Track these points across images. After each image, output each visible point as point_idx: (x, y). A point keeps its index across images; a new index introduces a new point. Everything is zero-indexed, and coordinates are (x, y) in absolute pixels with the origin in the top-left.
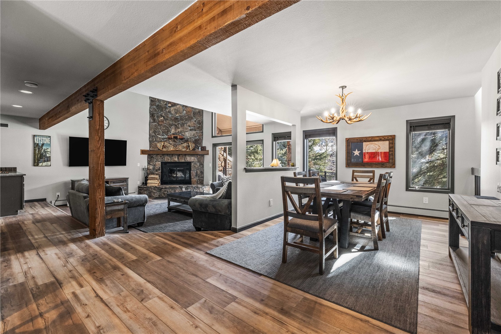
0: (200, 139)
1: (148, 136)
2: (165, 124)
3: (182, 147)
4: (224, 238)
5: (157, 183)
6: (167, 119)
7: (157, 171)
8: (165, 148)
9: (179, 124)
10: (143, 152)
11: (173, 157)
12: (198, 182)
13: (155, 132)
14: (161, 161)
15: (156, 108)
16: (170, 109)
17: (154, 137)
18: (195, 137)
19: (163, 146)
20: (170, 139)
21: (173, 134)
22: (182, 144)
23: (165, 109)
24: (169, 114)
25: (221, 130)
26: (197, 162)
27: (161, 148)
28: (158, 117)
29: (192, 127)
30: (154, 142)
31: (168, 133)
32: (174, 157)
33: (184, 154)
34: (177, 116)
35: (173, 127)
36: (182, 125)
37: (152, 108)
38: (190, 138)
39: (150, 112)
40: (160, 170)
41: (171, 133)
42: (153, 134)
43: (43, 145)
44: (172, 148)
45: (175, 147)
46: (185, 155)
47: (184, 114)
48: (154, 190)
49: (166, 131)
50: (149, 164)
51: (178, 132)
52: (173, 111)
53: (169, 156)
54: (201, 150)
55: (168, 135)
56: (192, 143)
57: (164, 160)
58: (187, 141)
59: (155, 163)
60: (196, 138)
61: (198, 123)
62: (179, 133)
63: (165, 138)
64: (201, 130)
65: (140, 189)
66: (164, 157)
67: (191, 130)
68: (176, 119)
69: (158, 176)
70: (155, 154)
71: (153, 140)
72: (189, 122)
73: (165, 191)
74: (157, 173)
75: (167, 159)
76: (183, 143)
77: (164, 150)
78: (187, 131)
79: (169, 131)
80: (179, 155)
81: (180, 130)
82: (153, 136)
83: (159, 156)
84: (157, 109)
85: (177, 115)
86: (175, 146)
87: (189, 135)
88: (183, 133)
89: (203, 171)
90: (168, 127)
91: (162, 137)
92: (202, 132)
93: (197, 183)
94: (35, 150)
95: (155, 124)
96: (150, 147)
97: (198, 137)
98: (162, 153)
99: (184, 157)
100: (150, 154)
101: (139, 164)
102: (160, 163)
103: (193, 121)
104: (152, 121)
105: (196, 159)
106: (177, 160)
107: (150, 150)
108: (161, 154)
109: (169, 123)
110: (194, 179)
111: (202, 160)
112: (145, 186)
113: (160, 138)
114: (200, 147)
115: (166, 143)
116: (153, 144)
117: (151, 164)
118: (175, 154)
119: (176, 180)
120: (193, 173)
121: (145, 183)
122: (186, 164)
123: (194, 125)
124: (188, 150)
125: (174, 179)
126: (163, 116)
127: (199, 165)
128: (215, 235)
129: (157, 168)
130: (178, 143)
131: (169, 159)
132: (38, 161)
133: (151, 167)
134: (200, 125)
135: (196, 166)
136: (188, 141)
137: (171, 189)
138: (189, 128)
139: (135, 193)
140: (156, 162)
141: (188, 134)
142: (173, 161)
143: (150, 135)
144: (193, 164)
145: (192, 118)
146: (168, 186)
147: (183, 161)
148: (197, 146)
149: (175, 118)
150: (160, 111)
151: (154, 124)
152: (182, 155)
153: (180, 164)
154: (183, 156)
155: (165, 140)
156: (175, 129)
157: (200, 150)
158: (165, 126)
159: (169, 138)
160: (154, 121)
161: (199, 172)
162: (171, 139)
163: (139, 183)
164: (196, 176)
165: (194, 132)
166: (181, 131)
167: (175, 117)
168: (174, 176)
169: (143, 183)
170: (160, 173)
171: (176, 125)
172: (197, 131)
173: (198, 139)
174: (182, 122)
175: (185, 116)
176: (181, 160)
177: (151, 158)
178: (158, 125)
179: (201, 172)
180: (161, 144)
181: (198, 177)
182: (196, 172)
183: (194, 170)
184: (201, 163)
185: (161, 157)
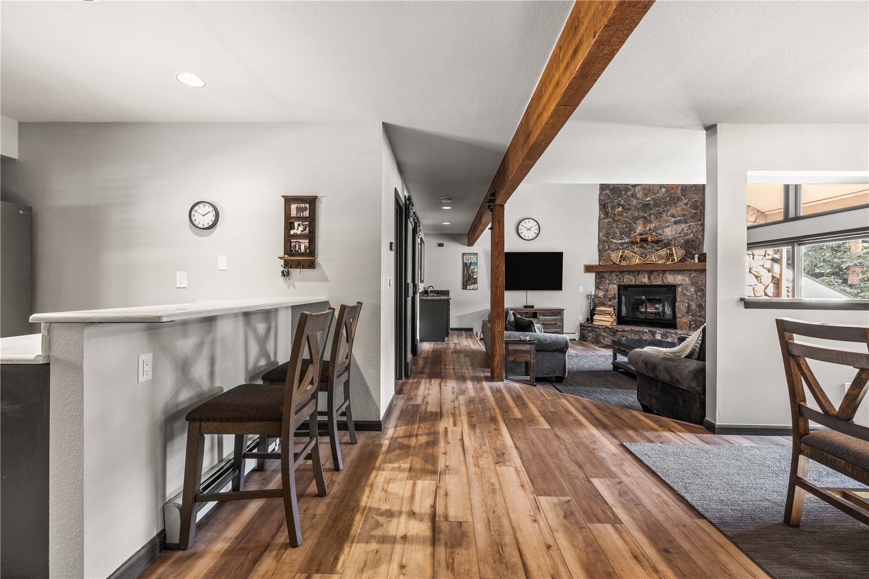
0: (697, 238)
1: (597, 242)
2: (626, 219)
3: (657, 257)
4: (677, 434)
5: (609, 321)
6: (629, 209)
7: (610, 300)
8: (624, 260)
9: (651, 214)
10: (588, 269)
11: (638, 275)
12: (690, 325)
13: (607, 234)
14: (618, 283)
15: (609, 194)
16: (635, 190)
17: (607, 242)
18: (686, 235)
19: (621, 256)
20: (634, 244)
21: (641, 234)
22: (657, 250)
23: (626, 192)
24: (632, 199)
25: (763, 213)
26: (689, 286)
27: (618, 262)
28: (613, 208)
29: (679, 216)
30: (606, 251)
31: (630, 234)
32: (640, 276)
33: (661, 271)
34: (649, 201)
35: (640, 221)
36: (659, 215)
37: (604, 194)
38: (675, 239)
39: (600, 201)
40: (615, 299)
41: (635, 232)
42: (605, 238)
43: (471, 264)
44: (637, 260)
45: (643, 258)
46: (664, 272)
47: (661, 195)
48: (603, 332)
49: (627, 229)
50: (598, 288)
51: (650, 230)
52: (641, 193)
53: (632, 273)
54: (699, 262)
55: (631, 238)
56: (679, 247)
57: (623, 281)
58: (667, 245)
59: (607, 287)
60: (687, 237)
61: (692, 207)
62: (650, 232)
63: (625, 243)
64: (700, 220)
65: (582, 328)
66: (623, 277)
67: (676, 223)
68: (646, 206)
69: (612, 309)
70: (607, 272)
71: (605, 247)
72: (673, 207)
73: (623, 336)
74: (610, 303)
75: (628, 280)
76: (660, 248)
77: (624, 263)
78: (669, 226)
79: (632, 229)
80: (651, 273)
81: (653, 225)
82: (604, 242)
83: (615, 275)
84: (612, 194)
85: (648, 199)
86: (644, 256)
87: (673, 233)
88: (660, 231)
89: (703, 304)
90: (630, 223)
91: (620, 241)
92: (703, 225)
93: (690, 328)
94: (464, 271)
95: (608, 220)
96: (600, 260)
97: (692, 235)
98: (618, 270)
99: (661, 275)
100: (600, 272)
101: (582, 287)
102: (616, 286)
103: (681, 204)
104: (603, 216)
105: (687, 279)
106: (646, 281)
107: (600, 265)
108: (617, 272)
109: (632, 215)
110: (683, 319)
111: (702, 281)
112: (590, 325)
113: (616, 243)
114: (696, 256)
115: (626, 251)
116: (604, 254)
117: (601, 288)
118: (644, 271)
119: (646, 318)
120: (681, 306)
121: (590, 319)
122: (666, 289)
123: (684, 212)
124: (669, 263)
125: (642, 316)
126: (621, 205)
127: (695, 292)
128: (661, 424)
129: (610, 295)
130: (650, 250)
131: (632, 280)
132: (467, 283)
133: (601, 294)
134: (696, 209)
135: (688, 294)
136: (670, 245)
137: (633, 334)
138: (673, 220)
139: (575, 333)
140: (609, 284)
141: (669, 232)
142: (639, 284)
143: (599, 240)
144: (680, 289)
145: (679, 199)
146: (627, 328)
147: (659, 283)
148: (691, 253)
149: (643, 206)
150: (616, 198)
151: (606, 221)
152: (656, 271)
153: (652, 289)
154: (659, 274)
155: (625, 245)
156: (644, 224)
157: (697, 261)
158: (625, 222)
159: (632, 243)
160: (607, 215)
161: (693, 306)
162: (637, 243)
163: (581, 318)
164: (688, 312)
165: (683, 226)
166: (655, 227)
167: (644, 202)
168: (643, 310)
169: (588, 319)
170: (616, 305)
171: (645, 218)
172: (691, 223)
173: (693, 239)
174: (658, 210)
175: (663, 199)
176: (654, 281)
177: (601, 278)
178: (614, 222)
179: (699, 305)
180: (618, 254)
181: (691, 315)
182: (687, 305)
183: (682, 302)
184: (698, 287)
185: (618, 277)
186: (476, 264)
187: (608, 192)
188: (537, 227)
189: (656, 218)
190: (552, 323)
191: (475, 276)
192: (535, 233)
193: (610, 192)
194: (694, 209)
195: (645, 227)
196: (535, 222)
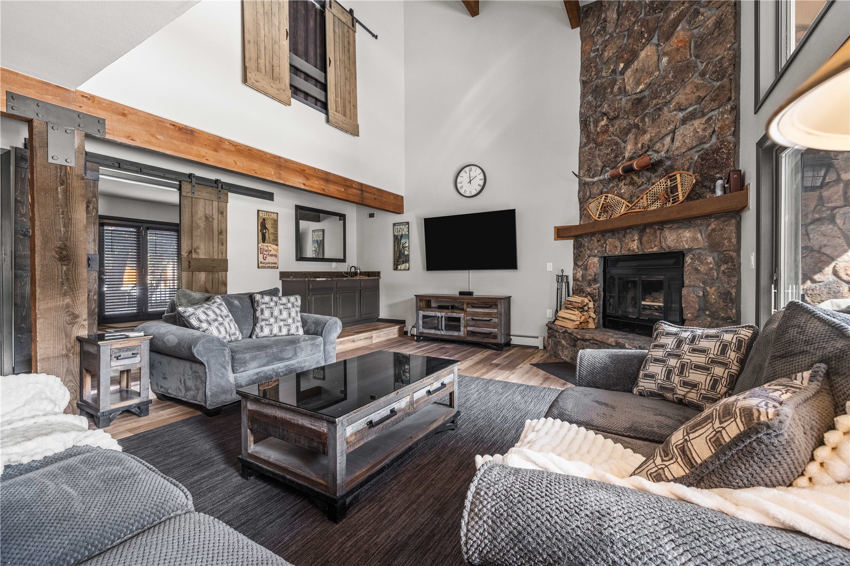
0: (722, 142)
2: (612, 136)
3: (650, 198)
6: (616, 118)
7: (589, 284)
8: (606, 211)
9: (646, 115)
10: (562, 233)
11: (625, 237)
13: (589, 170)
14: (599, 254)
16: (624, 80)
17: (588, 184)
18: (703, 141)
19: (603, 206)
20: (622, 180)
21: (629, 159)
22: (653, 184)
24: (620, 97)
26: (705, 252)
27: (597, 216)
28: (596, 123)
29: (691, 105)
30: (587, 200)
31: (617, 163)
32: (628, 239)
33: (656, 224)
34: (642, 91)
35: (631, 135)
36: (657, 114)
37: (585, 103)
38: (683, 154)
39: (581, 114)
40: (599, 282)
41: (624, 158)
42: (586, 178)
43: (402, 236)
44: (622, 210)
45: (631, 202)
46: (662, 225)
47: (662, 72)
49: (613, 155)
50: (577, 265)
51: (642, 147)
52: (631, 81)
53: (617, 235)
54: (724, 194)
55: (615, 169)
56: (691, 173)
57: (607, 250)
58: (669, 169)
59: (586, 262)
60: (706, 146)
61: (714, 76)
62: (644, 150)
63: (609, 180)
66: (605, 243)
67: (684, 121)
68: (638, 102)
69: (591, 300)
70: (587, 236)
71: (586, 194)
74: (589, 290)
75: (614, 247)
76: (657, 179)
77: (604, 217)
78: (671, 131)
79: (620, 153)
80: (642, 229)
81: (647, 137)
82: (585, 184)
83: (596, 240)
84: (595, 98)
85: (641, 87)
86: (633, 199)
87: (678, 144)
88: (657, 146)
89: (733, 291)
90: (616, 144)
91: (598, 179)
94: (394, 245)
95: (590, 146)
96: (580, 218)
97: (713, 140)
98: (594, 230)
99: (658, 232)
100: (579, 237)
101: (551, 264)
102: (596, 260)
103: (694, 77)
104: (584, 141)
105: (701, 237)
106: (635, 247)
107: (580, 225)
108: (597, 233)
109: (620, 127)
111: (729, 239)
112: (551, 325)
114: (721, 181)
115: (609, 195)
117: (580, 263)
118: (631, 228)
119: (638, 318)
120: (693, 296)
122: (666, 261)
123: (697, 95)
124: (670, 205)
125: (635, 314)
126: (605, 114)
127: (717, 263)
129: (590, 275)
130: (644, 186)
131: (616, 247)
132: (397, 262)
133: (580, 274)
134: (722, 79)
135: (702, 268)
136: (674, 170)
138: (681, 115)
140: (589, 257)
141: (672, 143)
142: (626, 253)
144: (688, 260)
145: (690, 69)
147: (655, 249)
148: (711, 179)
149: (633, 104)
150: (599, 103)
151: (587, 148)
152: (651, 225)
153: (647, 262)
154: (655, 232)
155: (609, 184)
156: (636, 138)
157: (719, 192)
158: (611, 143)
159: (619, 179)
160: (588, 137)
161: (714, 296)
163: (550, 314)
164: (703, 310)
165: (697, 123)
166: (651, 140)
167: (636, 96)
170: (600, 292)
171: (637, 126)
172: (713, 113)
173: (715, 147)
174: (656, 105)
175: (664, 78)
176: (648, 247)
177: (580, 247)
178: (596, 148)
179: (724, 294)
180: (599, 203)
181: (709, 316)
182: (701, 294)
183: (694, 286)
184: (722, 252)
185: (600, 243)
186: (408, 236)
187: (590, 97)
188: (482, 176)
189: (654, 120)
190: (484, 319)
191: (406, 253)
192: (479, 185)
193: (592, 97)
194: (717, 81)
195: (636, 144)
196: (478, 169)
